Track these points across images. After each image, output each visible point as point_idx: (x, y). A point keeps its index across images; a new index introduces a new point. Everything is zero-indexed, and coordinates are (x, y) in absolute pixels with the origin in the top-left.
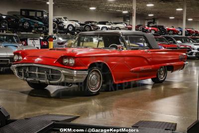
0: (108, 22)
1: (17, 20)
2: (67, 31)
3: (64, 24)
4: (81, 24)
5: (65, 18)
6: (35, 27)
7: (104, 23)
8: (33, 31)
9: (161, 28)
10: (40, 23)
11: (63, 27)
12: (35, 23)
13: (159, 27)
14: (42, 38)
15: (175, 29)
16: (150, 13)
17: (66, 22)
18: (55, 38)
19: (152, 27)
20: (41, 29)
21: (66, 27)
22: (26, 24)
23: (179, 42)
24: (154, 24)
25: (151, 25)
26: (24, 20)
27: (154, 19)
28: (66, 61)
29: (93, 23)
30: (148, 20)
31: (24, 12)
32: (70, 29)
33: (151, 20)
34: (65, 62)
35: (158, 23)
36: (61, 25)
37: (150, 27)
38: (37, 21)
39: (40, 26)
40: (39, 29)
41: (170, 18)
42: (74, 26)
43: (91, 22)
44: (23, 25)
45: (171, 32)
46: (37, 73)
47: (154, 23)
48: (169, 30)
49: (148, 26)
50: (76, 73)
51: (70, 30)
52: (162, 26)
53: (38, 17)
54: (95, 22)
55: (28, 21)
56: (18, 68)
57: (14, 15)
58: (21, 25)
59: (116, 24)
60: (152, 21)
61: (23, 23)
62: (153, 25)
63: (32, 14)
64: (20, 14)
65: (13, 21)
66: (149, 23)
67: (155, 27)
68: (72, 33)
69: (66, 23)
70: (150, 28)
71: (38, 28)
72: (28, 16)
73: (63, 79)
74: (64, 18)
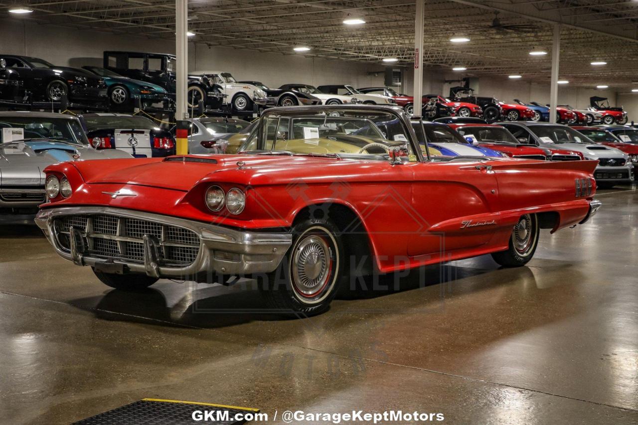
0: (343, 87)
1: (93, 81)
2: (231, 110)
3: (223, 92)
4: (269, 93)
5: (226, 75)
6: (143, 100)
7: (333, 90)
8: (137, 110)
9: (487, 104)
10: (157, 88)
11: (221, 99)
12: (142, 87)
13: (481, 101)
14: (157, 129)
15: (522, 106)
16: (458, 64)
17: (229, 86)
18: (196, 130)
19: (463, 100)
20: (161, 105)
21: (228, 100)
22: (119, 92)
23: (546, 140)
24: (466, 92)
25: (460, 95)
26: (113, 79)
27: (467, 81)
28: (215, 199)
29: (304, 90)
30: (450, 82)
31: (113, 60)
32: (241, 105)
33: (459, 81)
34: (214, 201)
35: (477, 91)
36: (214, 94)
37: (457, 101)
38: (150, 84)
39: (157, 98)
40: (154, 105)
41: (511, 77)
42: (251, 96)
43: (297, 87)
44: (110, 93)
45: (513, 115)
46: (118, 239)
47: (466, 89)
48: (508, 110)
49: (452, 98)
50: (251, 239)
51: (240, 107)
52: (490, 100)
53: (150, 73)
54: (309, 87)
55: (123, 84)
56: (60, 222)
57: (85, 67)
58: (103, 93)
59: (365, 91)
60: (463, 84)
61: (111, 89)
62: (465, 96)
63: (135, 64)
64: (102, 65)
65: (82, 83)
66: (454, 91)
67: (471, 100)
68: (246, 116)
69: (229, 89)
70: (457, 104)
71: (150, 102)
72: (123, 70)
73: (204, 261)
74: (223, 75)
